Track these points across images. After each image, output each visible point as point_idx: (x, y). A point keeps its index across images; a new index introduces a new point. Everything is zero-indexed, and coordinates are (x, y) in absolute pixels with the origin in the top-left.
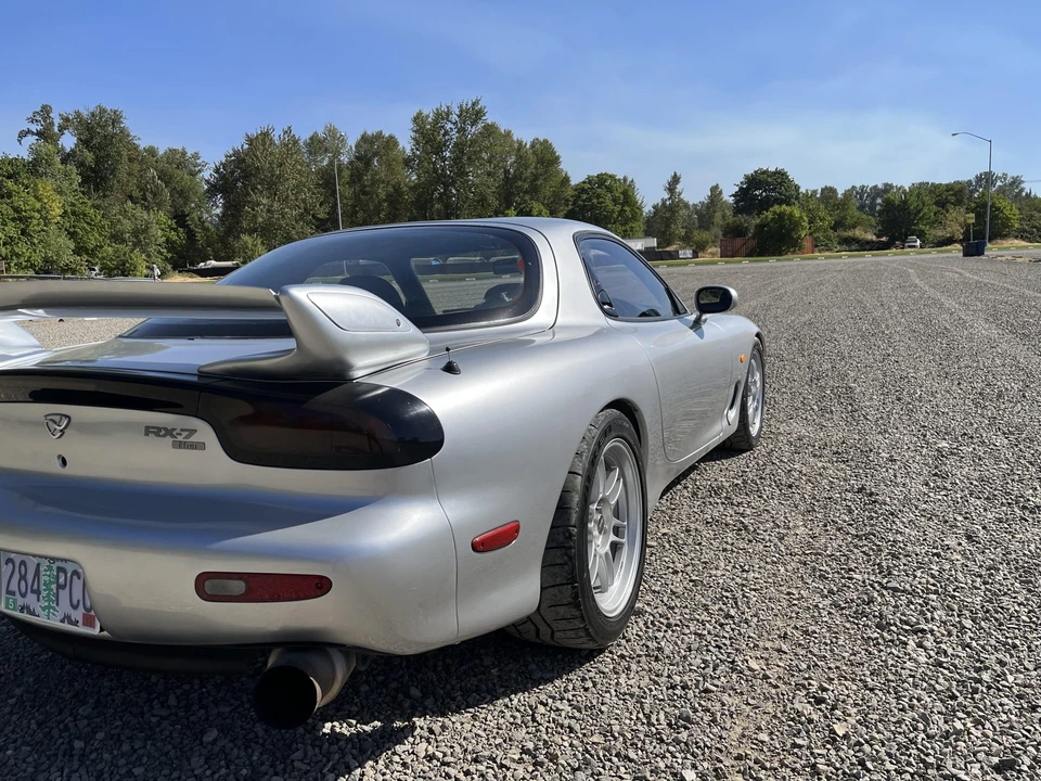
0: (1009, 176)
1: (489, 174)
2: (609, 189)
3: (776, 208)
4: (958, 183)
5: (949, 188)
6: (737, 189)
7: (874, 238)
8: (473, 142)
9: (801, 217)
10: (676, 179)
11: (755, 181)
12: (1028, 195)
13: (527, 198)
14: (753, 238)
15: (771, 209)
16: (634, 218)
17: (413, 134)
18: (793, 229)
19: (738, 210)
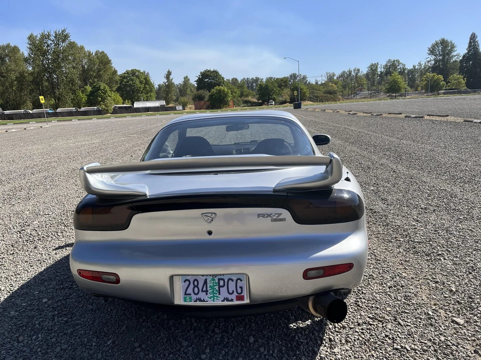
0: (302, 75)
1: (74, 68)
2: (138, 77)
3: (217, 87)
4: (285, 78)
5: (282, 80)
6: (197, 78)
7: (256, 101)
8: (64, 51)
9: (228, 92)
10: (169, 73)
11: (205, 75)
12: (309, 83)
13: (96, 80)
14: (208, 101)
15: (215, 88)
16: (151, 91)
17: (28, 46)
18: (226, 97)
19: (198, 88)
